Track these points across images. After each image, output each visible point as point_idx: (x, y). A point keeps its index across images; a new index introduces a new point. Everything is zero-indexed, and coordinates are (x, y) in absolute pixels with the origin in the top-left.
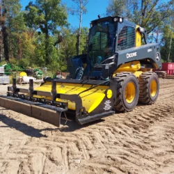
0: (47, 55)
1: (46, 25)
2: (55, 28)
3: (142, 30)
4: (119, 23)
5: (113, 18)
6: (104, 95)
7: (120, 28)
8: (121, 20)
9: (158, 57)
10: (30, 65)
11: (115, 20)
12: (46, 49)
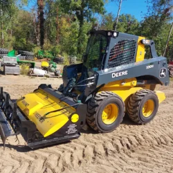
0: (79, 43)
1: (82, 12)
2: (90, 15)
3: (147, 42)
4: (112, 38)
5: (107, 32)
6: (68, 120)
7: (113, 43)
8: (115, 34)
9: (163, 73)
10: (61, 54)
11: (109, 34)
12: (79, 37)
